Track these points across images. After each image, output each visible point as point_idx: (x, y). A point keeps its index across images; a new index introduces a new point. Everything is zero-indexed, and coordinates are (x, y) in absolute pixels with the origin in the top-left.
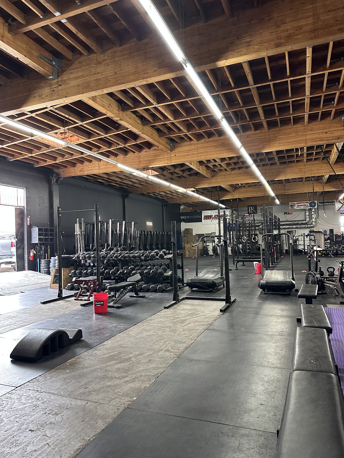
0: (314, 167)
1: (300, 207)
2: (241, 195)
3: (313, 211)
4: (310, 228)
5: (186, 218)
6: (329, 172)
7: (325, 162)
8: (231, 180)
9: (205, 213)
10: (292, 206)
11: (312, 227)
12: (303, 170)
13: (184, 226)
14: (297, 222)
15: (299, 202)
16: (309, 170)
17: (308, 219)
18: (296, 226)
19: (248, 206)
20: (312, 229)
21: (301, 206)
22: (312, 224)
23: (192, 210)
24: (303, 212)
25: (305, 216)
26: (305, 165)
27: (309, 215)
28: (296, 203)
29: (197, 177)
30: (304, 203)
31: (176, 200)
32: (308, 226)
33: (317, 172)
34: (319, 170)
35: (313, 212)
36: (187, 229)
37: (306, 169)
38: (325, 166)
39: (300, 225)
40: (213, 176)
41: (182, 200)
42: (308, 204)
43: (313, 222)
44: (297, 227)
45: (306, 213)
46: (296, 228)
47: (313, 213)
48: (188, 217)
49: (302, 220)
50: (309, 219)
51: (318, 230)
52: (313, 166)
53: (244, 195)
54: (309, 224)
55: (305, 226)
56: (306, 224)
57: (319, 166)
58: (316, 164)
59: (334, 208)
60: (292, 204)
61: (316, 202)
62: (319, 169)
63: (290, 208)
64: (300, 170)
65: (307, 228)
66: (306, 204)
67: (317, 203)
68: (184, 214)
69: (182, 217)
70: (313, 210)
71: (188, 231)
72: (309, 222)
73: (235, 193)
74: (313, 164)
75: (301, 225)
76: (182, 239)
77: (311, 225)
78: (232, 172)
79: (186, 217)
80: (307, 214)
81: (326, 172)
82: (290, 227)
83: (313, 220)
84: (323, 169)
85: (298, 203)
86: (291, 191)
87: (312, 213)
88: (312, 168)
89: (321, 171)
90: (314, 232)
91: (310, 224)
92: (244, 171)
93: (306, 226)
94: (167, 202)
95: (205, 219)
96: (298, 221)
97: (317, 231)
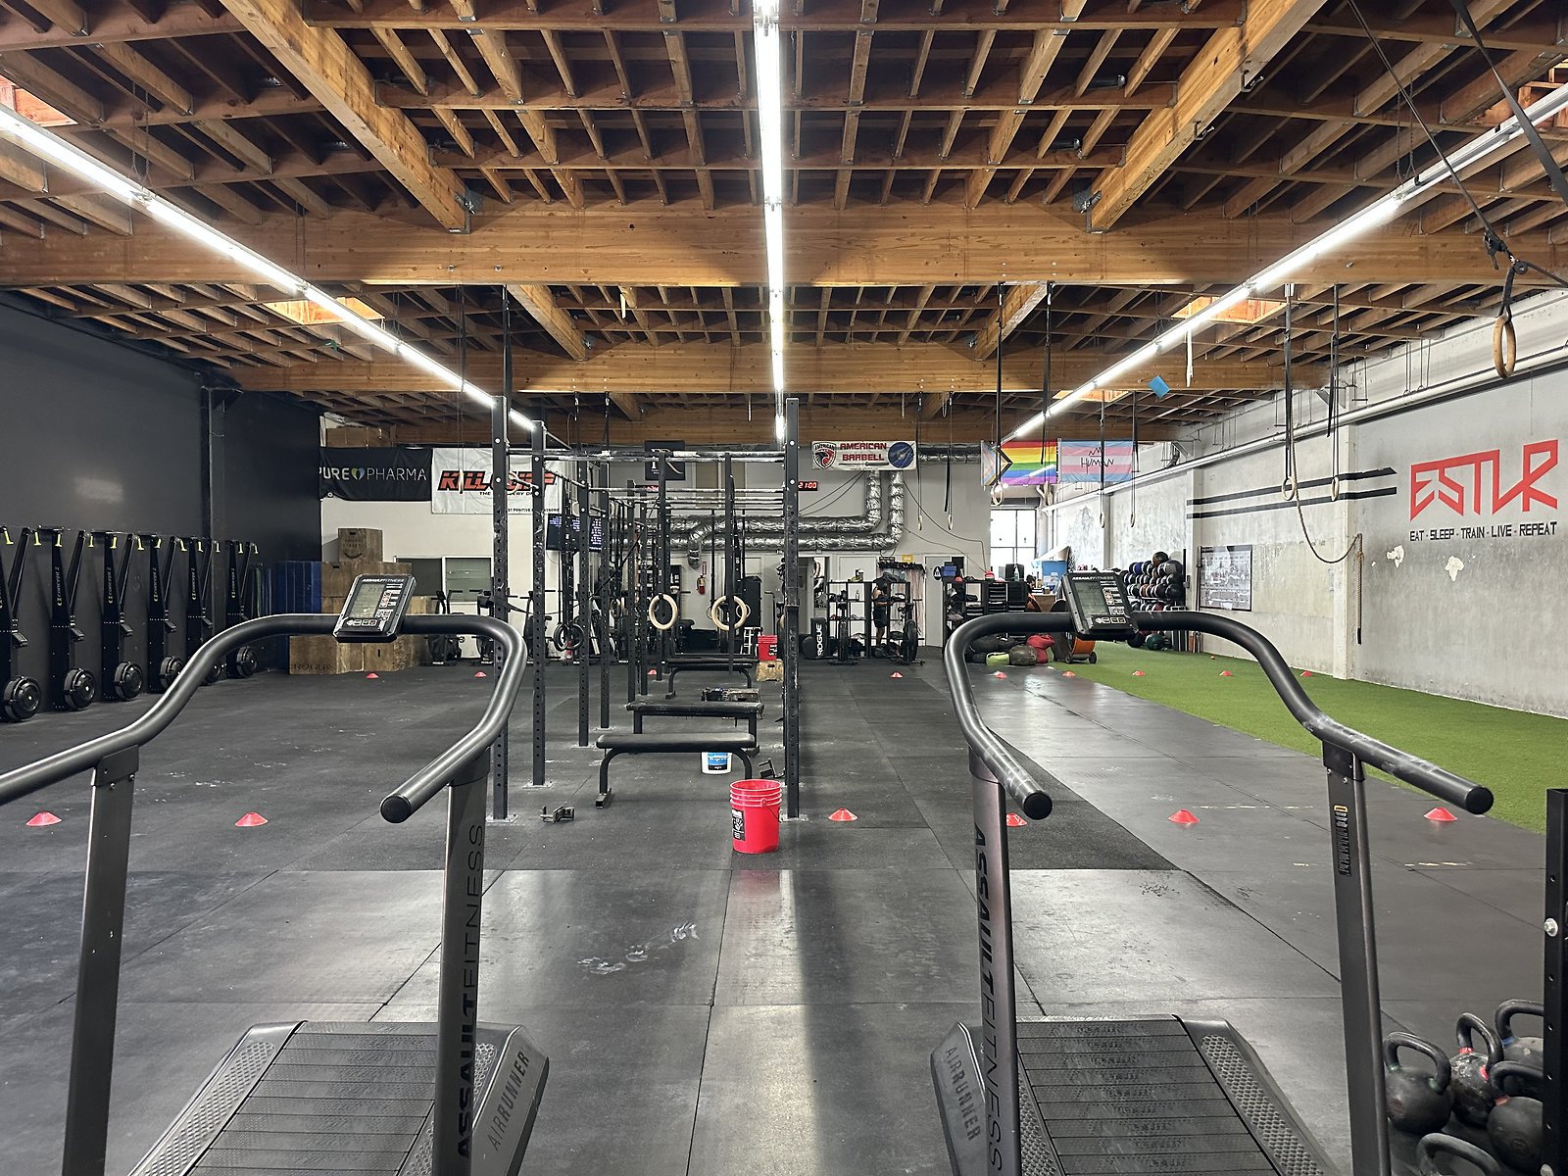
0: (1015, 234)
1: (852, 461)
2: (625, 381)
3: (895, 482)
4: (879, 548)
5: (351, 476)
6: (1082, 266)
7: (1064, 213)
8: (578, 256)
9: (444, 460)
10: (821, 455)
11: (890, 547)
12: (961, 243)
13: (337, 515)
14: (833, 524)
15: (850, 443)
16: (987, 246)
17: (875, 515)
18: (830, 541)
19: (646, 442)
20: (889, 554)
21: (854, 457)
22: (889, 535)
23: (382, 441)
24: (859, 487)
25: (867, 500)
26: (968, 220)
27: (880, 500)
28: (839, 444)
29: (373, 218)
30: (867, 447)
31: (280, 372)
32: (876, 541)
33: (1025, 263)
34: (1037, 255)
35: (896, 486)
36: (352, 532)
37: (974, 244)
38: (1063, 233)
39: (846, 537)
40: (475, 224)
41: (313, 374)
42: (885, 454)
43: (893, 528)
44: (836, 545)
45: (869, 489)
46: (833, 547)
47: (895, 490)
48: (358, 476)
49: (854, 518)
50: (881, 515)
51: (908, 560)
52: (1007, 229)
53: (639, 381)
54: (879, 535)
55: (863, 541)
56: (866, 533)
57: (1038, 233)
58: (1023, 220)
59: (979, 477)
60: (823, 450)
61: (913, 444)
62: (1036, 250)
63: (816, 463)
64: (944, 242)
65: (873, 548)
66: (877, 451)
67: (915, 451)
68: (338, 456)
69: (329, 473)
70: (897, 480)
71: (359, 544)
72: (878, 524)
73: (594, 364)
74: (1011, 220)
75: (851, 537)
76: (319, 585)
77: (887, 540)
78: (588, 213)
79: (349, 472)
80: (873, 494)
81: (1065, 266)
82: (810, 543)
83: (893, 520)
84: (1053, 252)
85: (848, 447)
86: (844, 382)
87: (890, 490)
88: (1001, 240)
89: (1046, 258)
90: (894, 565)
91: (884, 535)
92: (659, 214)
93: (869, 542)
94: (231, 382)
95: (448, 486)
96: (837, 519)
97: (906, 564)
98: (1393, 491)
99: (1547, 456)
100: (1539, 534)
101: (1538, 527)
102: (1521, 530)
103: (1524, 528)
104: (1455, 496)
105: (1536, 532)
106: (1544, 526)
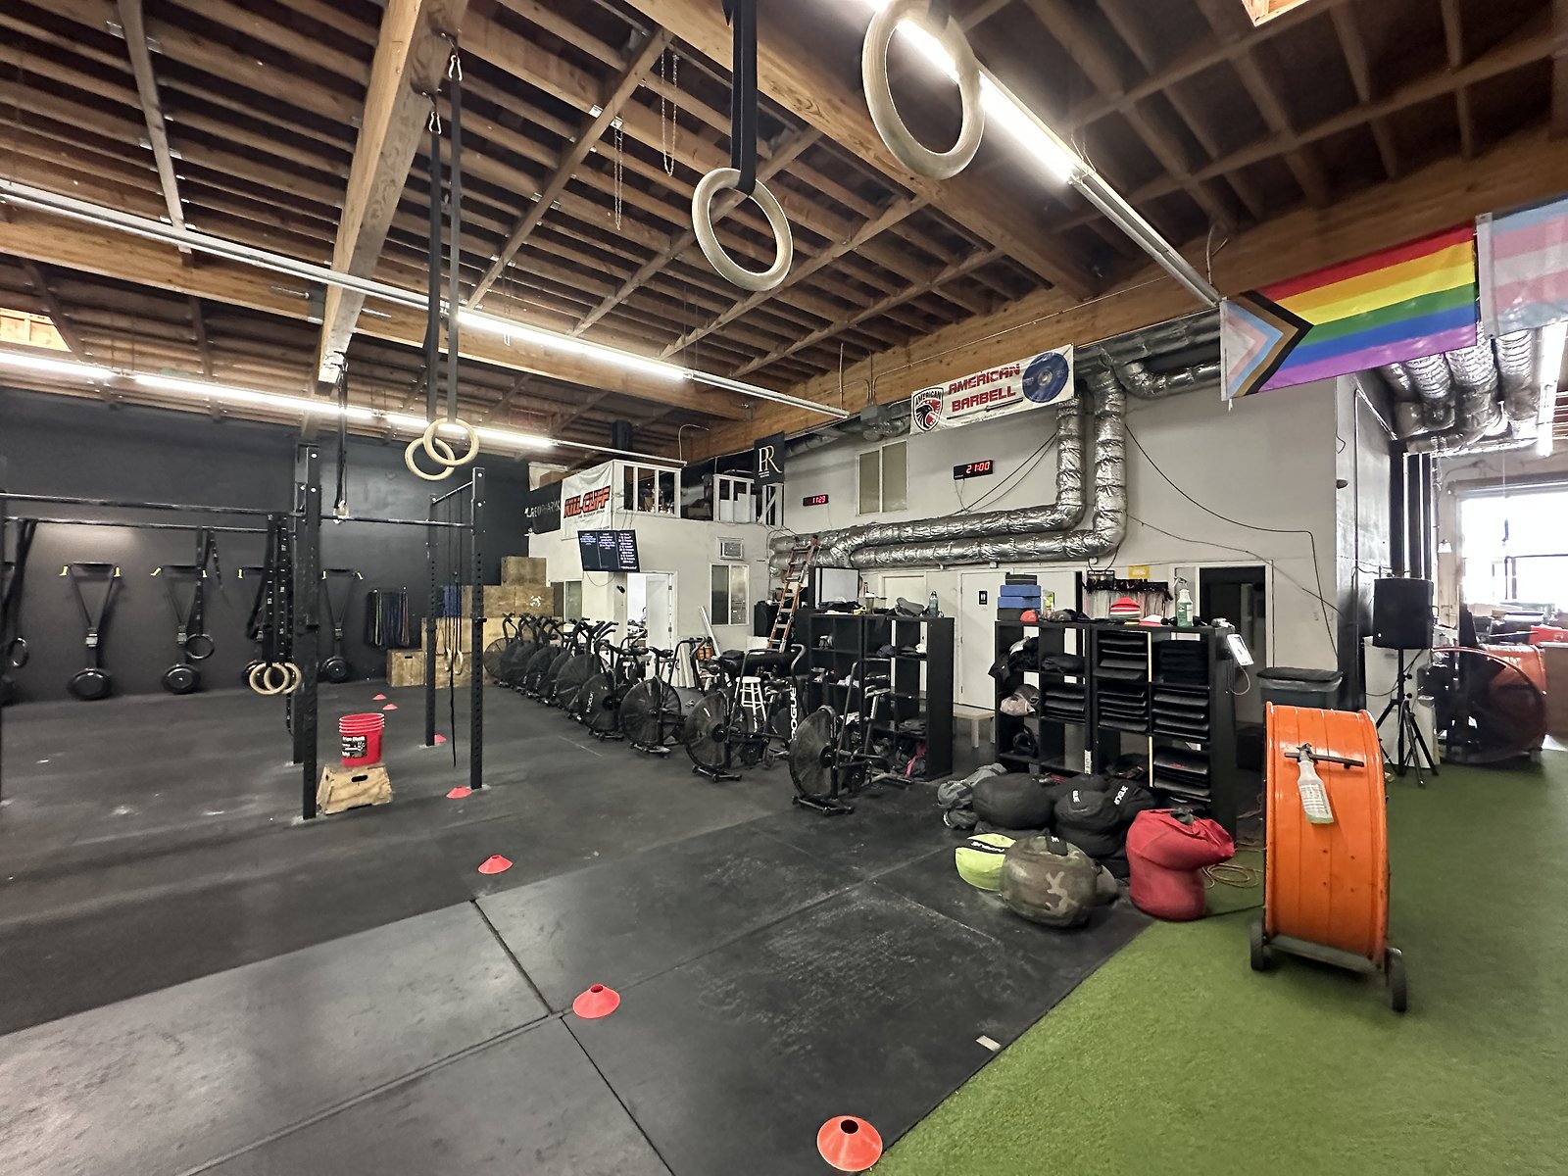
4: (1080, 555)
5: (537, 513)
9: (566, 489)
11: (1096, 553)
14: (1003, 521)
20: (1104, 565)
22: (1093, 531)
25: (1058, 476)
27: (1080, 473)
28: (946, 386)
39: (1023, 541)
43: (1101, 520)
46: (1000, 558)
49: (1036, 509)
50: (1081, 499)
51: (1139, 574)
54: (1080, 533)
55: (1048, 545)
56: (1060, 530)
61: (1067, 352)
63: (916, 427)
66: (1003, 383)
69: (529, 513)
72: (1078, 517)
77: (1089, 541)
79: (535, 510)
80: (1066, 465)
83: (1101, 506)
85: (960, 387)
87: (1095, 454)
93: (1057, 546)
97: (1132, 582)
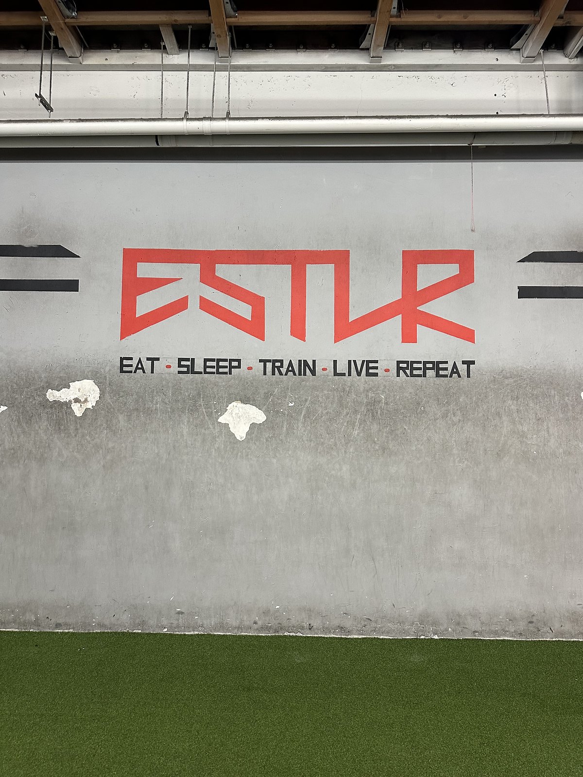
98: (71, 286)
99: (452, 270)
100: (438, 375)
101: (437, 366)
102: (399, 369)
103: (405, 367)
104: (244, 310)
105: (431, 373)
106: (450, 366)
